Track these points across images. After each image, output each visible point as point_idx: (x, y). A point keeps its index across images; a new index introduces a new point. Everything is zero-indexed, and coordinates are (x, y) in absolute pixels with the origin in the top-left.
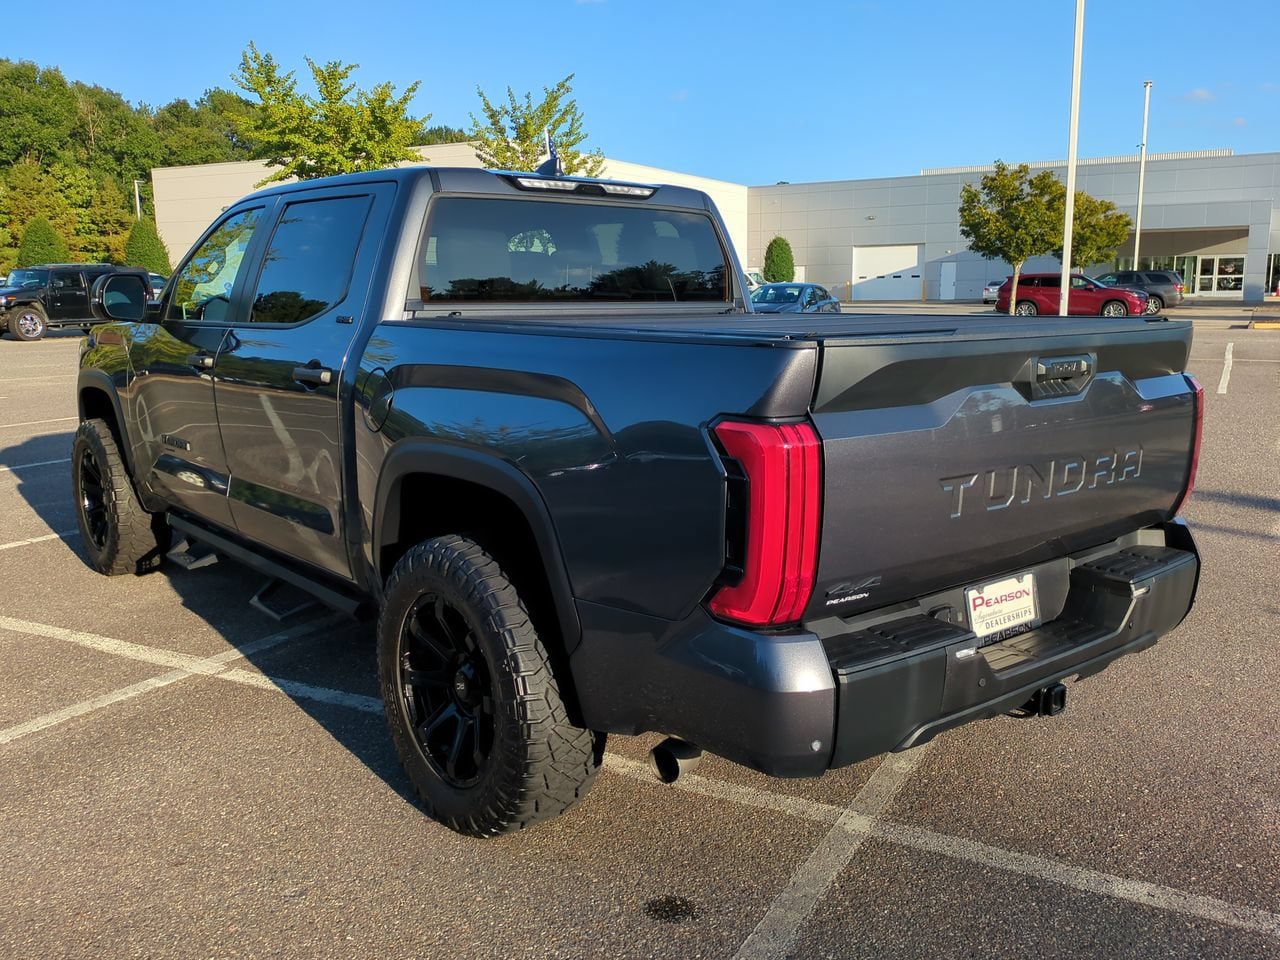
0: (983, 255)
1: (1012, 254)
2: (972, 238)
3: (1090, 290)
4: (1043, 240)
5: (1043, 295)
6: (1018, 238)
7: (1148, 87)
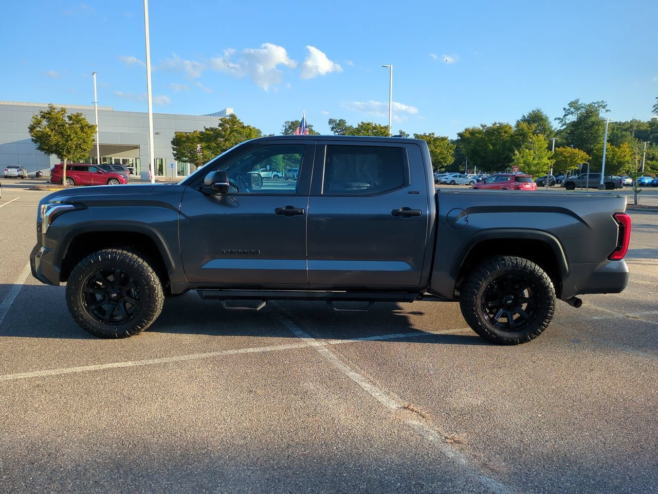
0: (45, 153)
1: (65, 153)
2: (38, 144)
3: (101, 173)
4: (80, 147)
5: (77, 175)
6: (68, 146)
7: (95, 75)
